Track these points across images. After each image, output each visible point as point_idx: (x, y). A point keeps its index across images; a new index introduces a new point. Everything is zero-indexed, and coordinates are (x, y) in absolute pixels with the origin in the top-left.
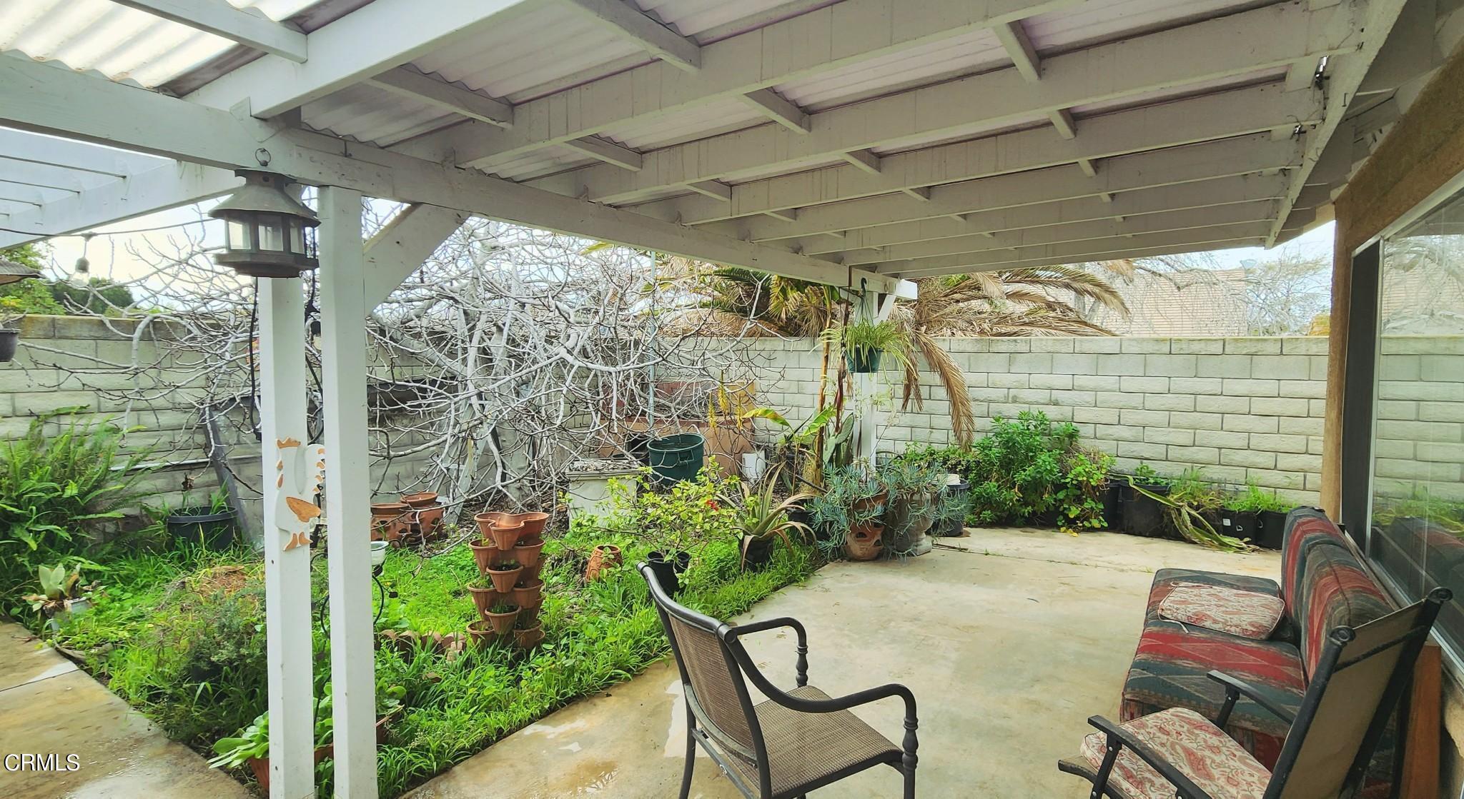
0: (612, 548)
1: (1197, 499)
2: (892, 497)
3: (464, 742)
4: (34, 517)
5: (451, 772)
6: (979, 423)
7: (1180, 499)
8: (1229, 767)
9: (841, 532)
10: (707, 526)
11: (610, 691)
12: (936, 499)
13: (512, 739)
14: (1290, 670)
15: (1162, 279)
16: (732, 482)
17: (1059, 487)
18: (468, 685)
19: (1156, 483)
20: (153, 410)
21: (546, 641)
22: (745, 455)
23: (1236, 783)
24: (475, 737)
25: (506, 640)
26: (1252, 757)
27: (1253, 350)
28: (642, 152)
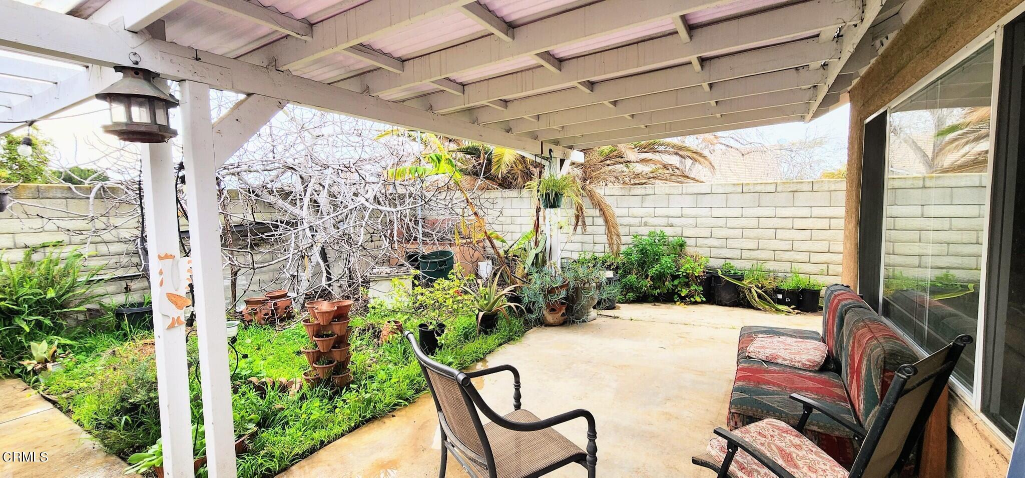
0: (395, 322)
1: (761, 282)
2: (572, 285)
3: (297, 450)
4: (27, 312)
5: (289, 471)
6: (624, 239)
7: (750, 283)
8: (809, 459)
9: (540, 308)
10: (455, 307)
11: (394, 413)
12: (599, 286)
13: (330, 447)
14: (838, 391)
15: (732, 149)
16: (471, 278)
17: (674, 277)
18: (302, 412)
19: (735, 273)
20: (105, 242)
21: (353, 382)
22: (479, 263)
23: (814, 471)
24: (305, 447)
25: (328, 382)
26: (823, 452)
27: (794, 189)
28: (403, 61)
